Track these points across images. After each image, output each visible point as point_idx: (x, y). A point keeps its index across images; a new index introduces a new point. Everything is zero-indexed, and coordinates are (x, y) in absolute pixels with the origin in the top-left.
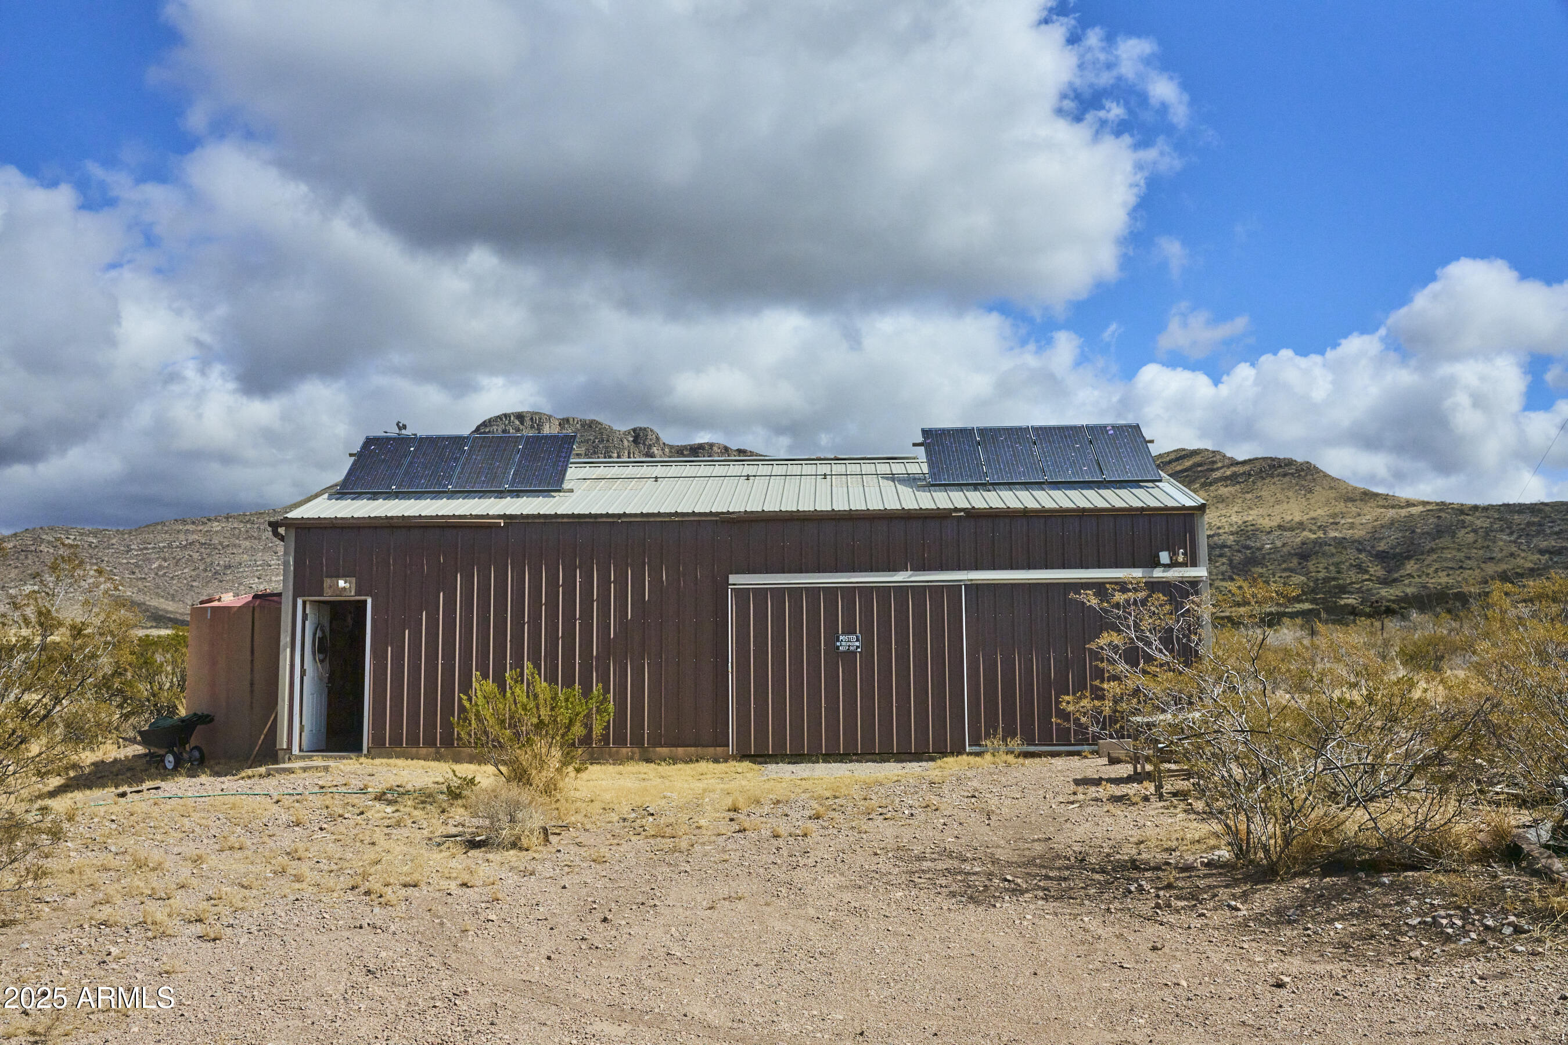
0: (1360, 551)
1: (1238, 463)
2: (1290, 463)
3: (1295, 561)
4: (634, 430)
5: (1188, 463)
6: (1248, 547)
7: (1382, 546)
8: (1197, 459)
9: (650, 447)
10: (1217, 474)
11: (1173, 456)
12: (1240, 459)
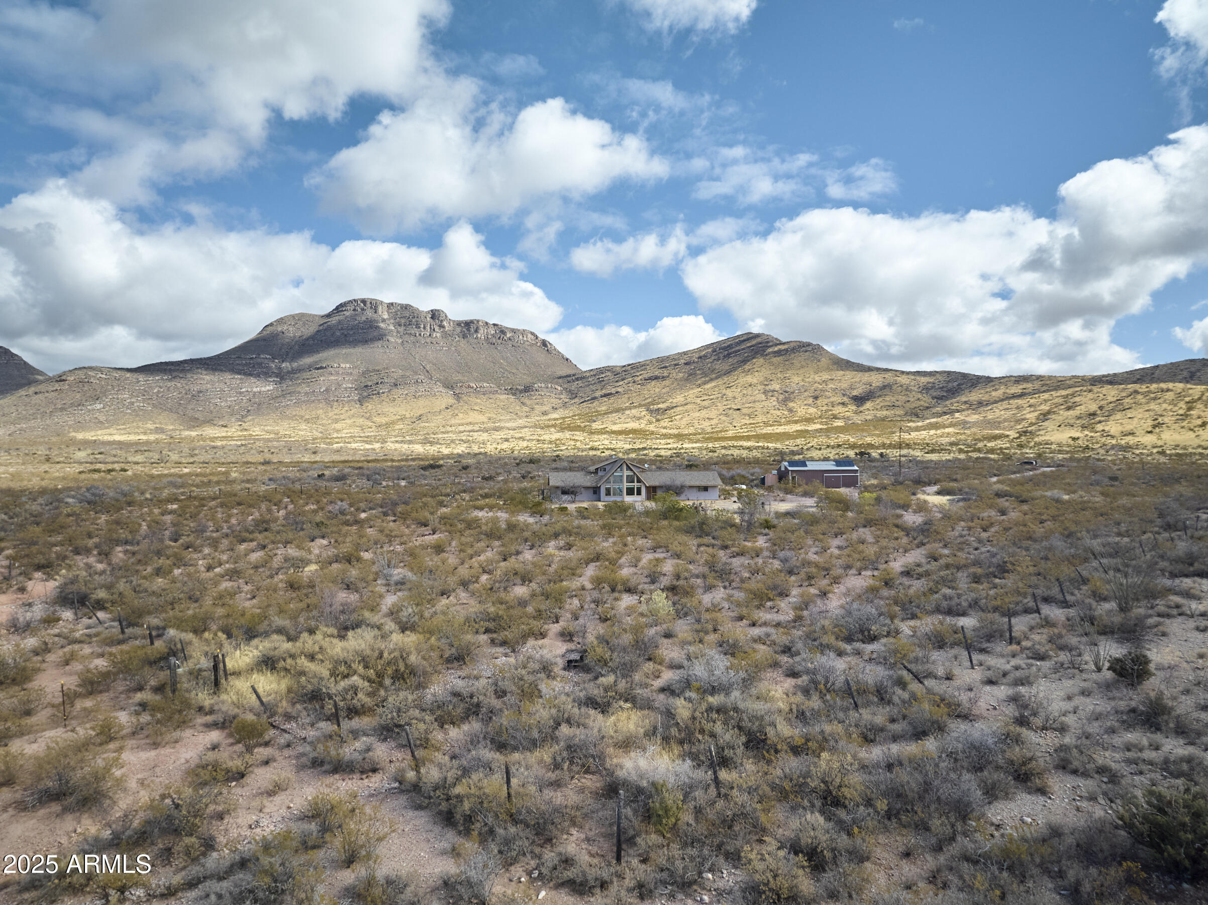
0: (844, 395)
1: (784, 344)
2: (809, 344)
3: (811, 400)
4: (432, 311)
5: (754, 342)
6: (786, 392)
7: (855, 393)
8: (759, 340)
9: (442, 321)
10: (770, 350)
11: (745, 337)
12: (784, 340)
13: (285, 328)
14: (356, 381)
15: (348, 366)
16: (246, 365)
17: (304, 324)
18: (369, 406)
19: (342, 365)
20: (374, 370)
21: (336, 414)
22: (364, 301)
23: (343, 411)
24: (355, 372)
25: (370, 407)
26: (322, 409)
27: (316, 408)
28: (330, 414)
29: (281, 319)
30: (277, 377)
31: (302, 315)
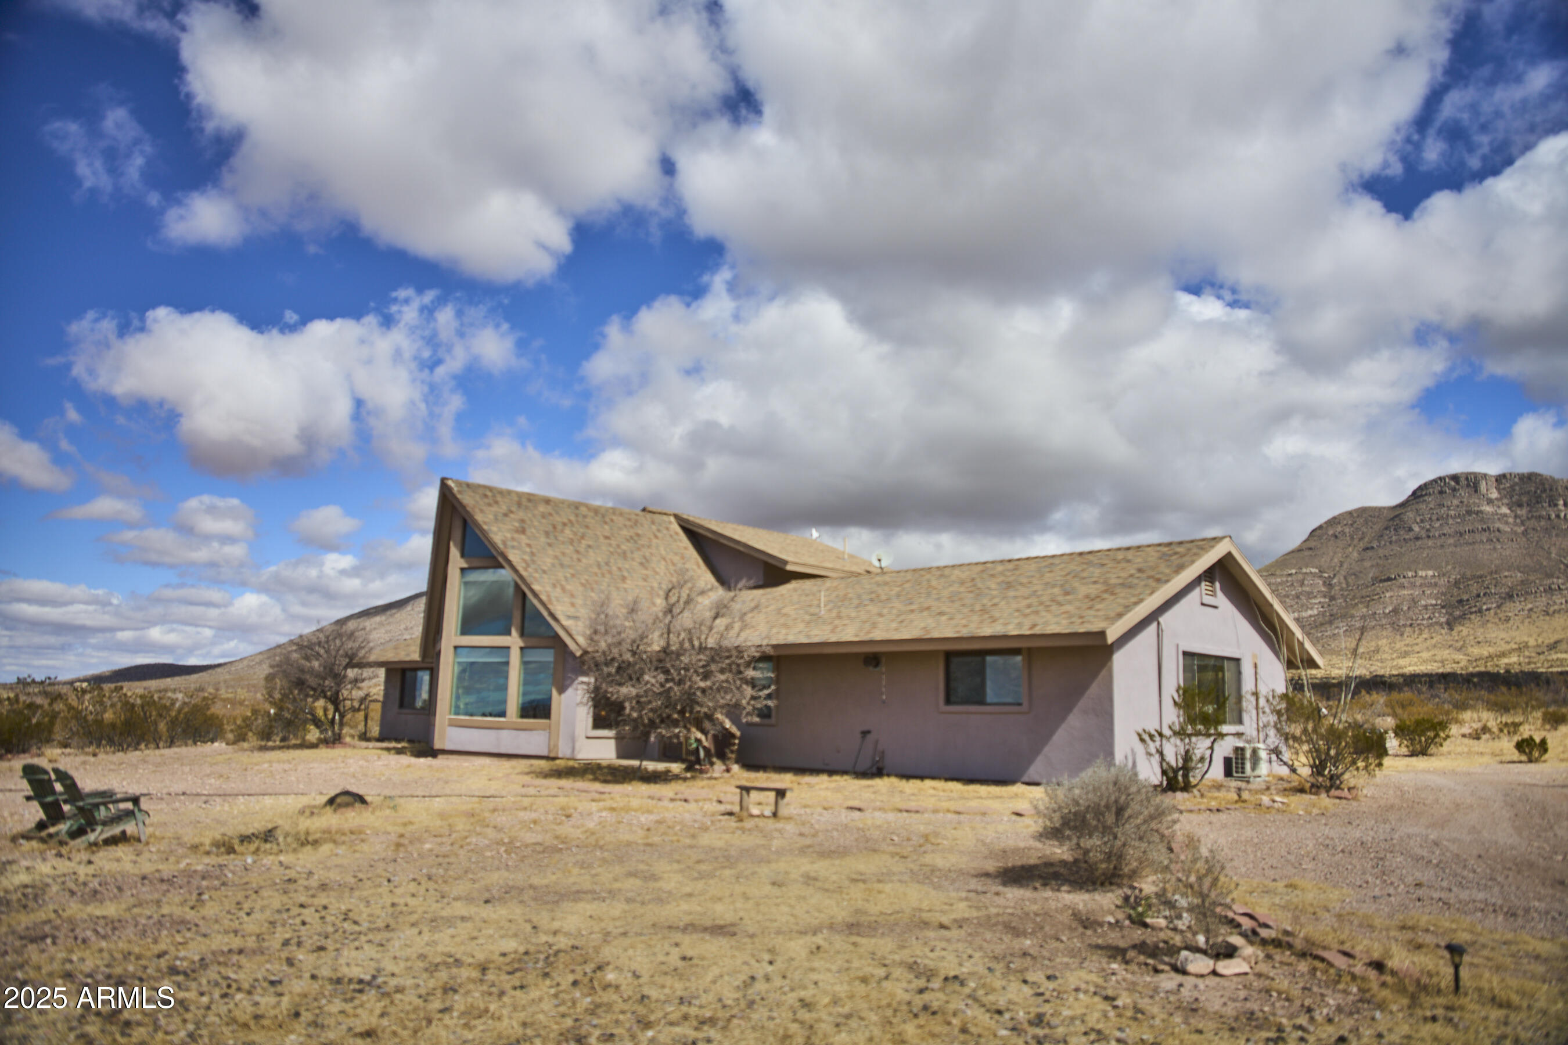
13: (1339, 529)
14: (1443, 594)
15: (1430, 573)
16: (1280, 584)
17: (1366, 522)
18: (1463, 630)
19: (1420, 573)
20: (1473, 577)
21: (1407, 645)
22: (1455, 478)
23: (1418, 641)
24: (1443, 581)
25: (1465, 632)
26: (1387, 637)
27: (1377, 638)
28: (1398, 646)
29: (1334, 518)
30: (1325, 596)
31: (1363, 510)
